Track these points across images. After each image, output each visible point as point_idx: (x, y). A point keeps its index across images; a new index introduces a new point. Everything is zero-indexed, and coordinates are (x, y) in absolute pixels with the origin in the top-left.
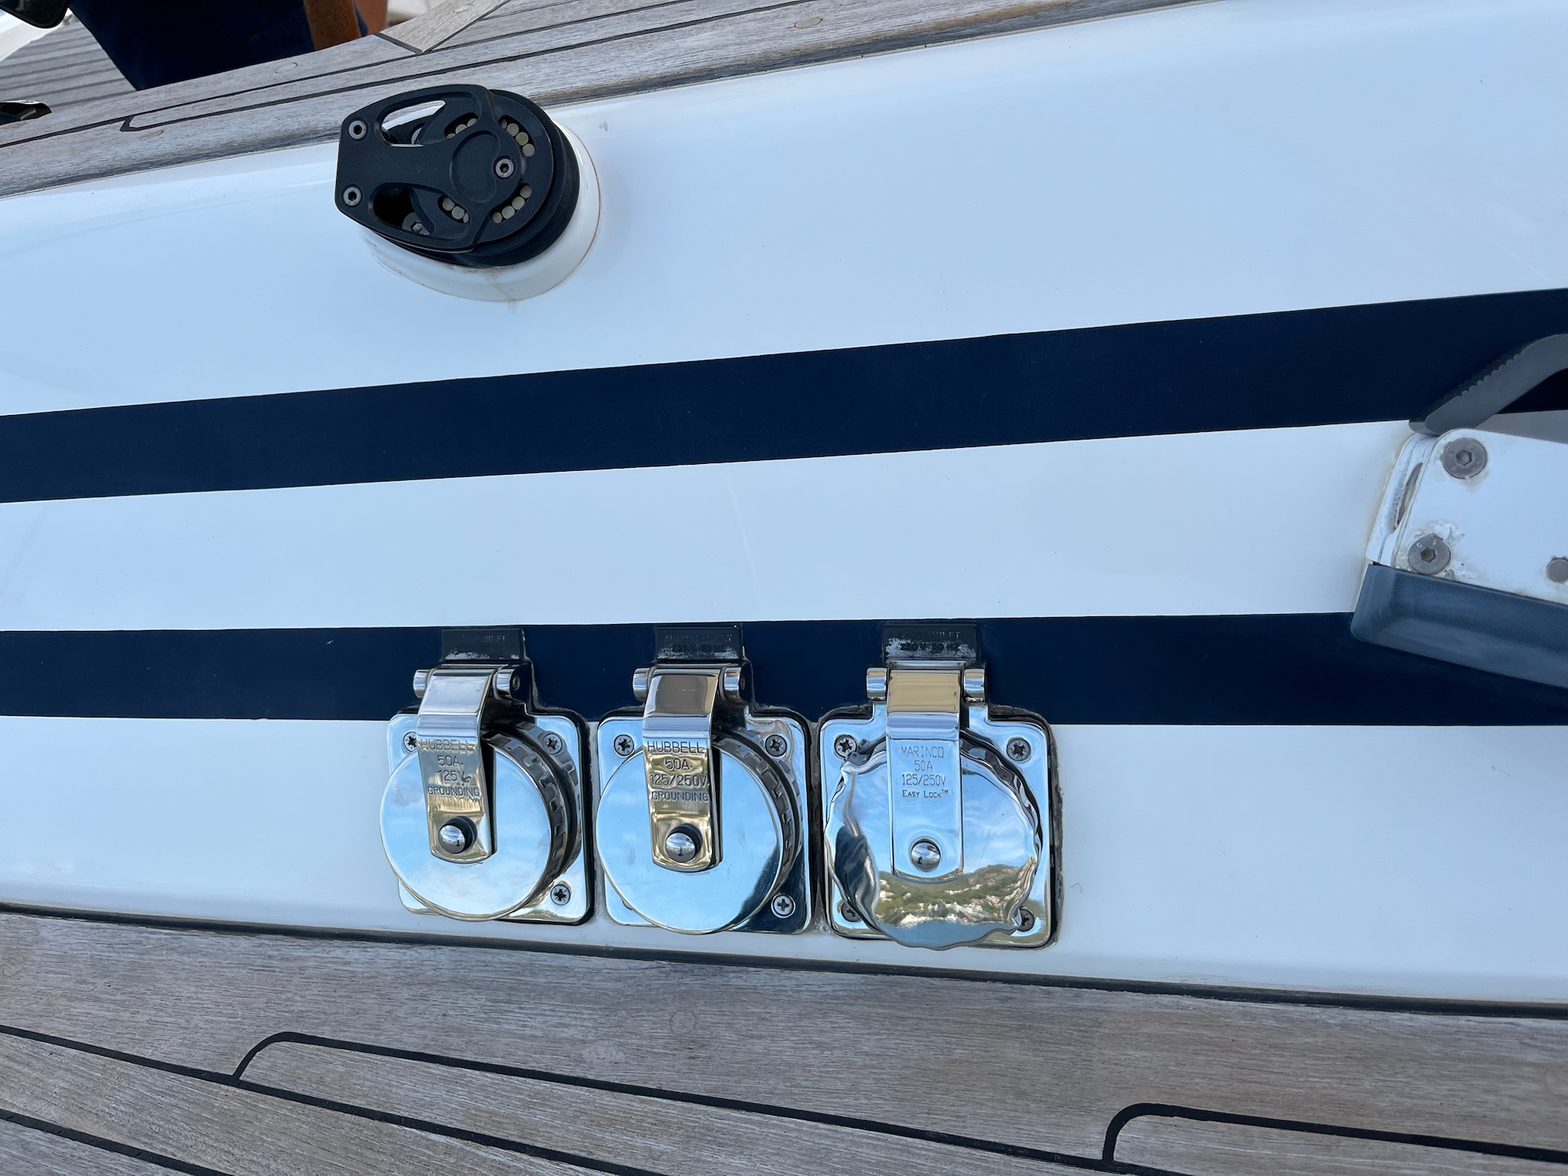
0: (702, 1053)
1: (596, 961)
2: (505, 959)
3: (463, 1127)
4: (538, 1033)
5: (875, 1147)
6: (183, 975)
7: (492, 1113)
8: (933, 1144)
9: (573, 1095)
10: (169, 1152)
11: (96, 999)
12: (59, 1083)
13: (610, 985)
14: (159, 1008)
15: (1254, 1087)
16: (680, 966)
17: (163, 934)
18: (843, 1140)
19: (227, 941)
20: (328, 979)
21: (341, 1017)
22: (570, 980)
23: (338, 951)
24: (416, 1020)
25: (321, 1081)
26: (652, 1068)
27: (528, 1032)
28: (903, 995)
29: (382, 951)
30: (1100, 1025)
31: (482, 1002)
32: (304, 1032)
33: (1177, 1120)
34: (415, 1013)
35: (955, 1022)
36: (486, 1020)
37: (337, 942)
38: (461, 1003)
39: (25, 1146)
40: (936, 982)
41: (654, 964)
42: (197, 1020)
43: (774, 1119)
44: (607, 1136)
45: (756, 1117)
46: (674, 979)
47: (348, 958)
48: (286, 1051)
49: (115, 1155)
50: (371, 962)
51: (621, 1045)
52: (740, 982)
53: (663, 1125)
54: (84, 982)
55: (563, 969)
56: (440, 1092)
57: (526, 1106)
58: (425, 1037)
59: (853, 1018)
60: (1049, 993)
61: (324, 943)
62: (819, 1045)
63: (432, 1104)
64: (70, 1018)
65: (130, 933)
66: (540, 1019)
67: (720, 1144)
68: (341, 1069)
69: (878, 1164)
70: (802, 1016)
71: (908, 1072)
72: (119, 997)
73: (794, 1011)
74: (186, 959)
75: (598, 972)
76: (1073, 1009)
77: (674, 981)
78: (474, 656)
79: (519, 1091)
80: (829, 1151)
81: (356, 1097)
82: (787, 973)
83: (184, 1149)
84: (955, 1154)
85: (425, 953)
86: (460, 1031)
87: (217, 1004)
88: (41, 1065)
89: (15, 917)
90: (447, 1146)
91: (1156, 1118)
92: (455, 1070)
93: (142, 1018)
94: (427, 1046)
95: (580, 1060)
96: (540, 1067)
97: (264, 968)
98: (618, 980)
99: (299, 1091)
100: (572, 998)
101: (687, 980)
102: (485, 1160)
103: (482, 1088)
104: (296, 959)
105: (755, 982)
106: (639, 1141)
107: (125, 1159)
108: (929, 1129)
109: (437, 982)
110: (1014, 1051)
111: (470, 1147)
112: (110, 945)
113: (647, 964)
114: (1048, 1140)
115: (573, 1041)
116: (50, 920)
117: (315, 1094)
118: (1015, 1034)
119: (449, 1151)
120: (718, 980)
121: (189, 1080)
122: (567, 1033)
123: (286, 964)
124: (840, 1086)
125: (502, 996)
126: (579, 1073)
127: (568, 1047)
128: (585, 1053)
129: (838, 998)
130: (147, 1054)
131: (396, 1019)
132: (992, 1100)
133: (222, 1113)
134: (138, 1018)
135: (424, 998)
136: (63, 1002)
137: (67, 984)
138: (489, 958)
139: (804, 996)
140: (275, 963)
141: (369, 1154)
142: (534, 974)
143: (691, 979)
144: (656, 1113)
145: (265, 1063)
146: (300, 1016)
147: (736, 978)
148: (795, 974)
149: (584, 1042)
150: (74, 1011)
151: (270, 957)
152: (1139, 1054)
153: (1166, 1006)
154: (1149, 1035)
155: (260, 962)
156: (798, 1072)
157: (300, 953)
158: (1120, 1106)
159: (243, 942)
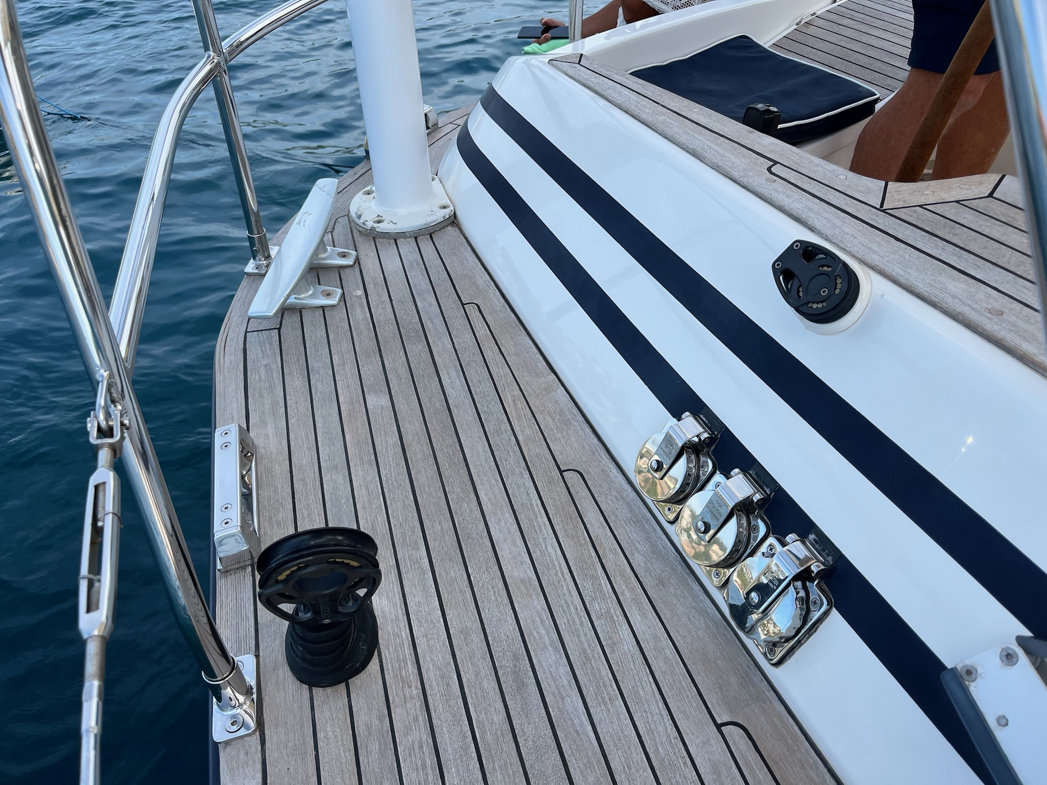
0: (661, 587)
1: (664, 537)
2: (645, 512)
3: (593, 538)
4: (632, 538)
5: (671, 653)
6: (576, 434)
7: (602, 543)
8: (685, 670)
9: (622, 560)
10: (534, 473)
11: (553, 420)
12: (528, 432)
13: (660, 546)
14: (564, 437)
15: (782, 764)
16: (682, 562)
17: (581, 419)
18: (666, 643)
19: (593, 436)
20: (603, 470)
21: (596, 483)
22: (653, 534)
23: (612, 466)
24: (610, 503)
25: (577, 493)
26: (646, 576)
27: (630, 535)
28: (725, 634)
29: (621, 477)
30: (764, 702)
31: (628, 516)
32: (586, 478)
33: (750, 742)
34: (612, 500)
35: (729, 656)
36: (624, 521)
37: (614, 464)
38: (623, 510)
39: (510, 439)
40: (738, 642)
41: (676, 554)
42: (568, 448)
43: (658, 620)
44: (619, 577)
45: (654, 614)
46: (677, 563)
47: (613, 471)
48: (578, 477)
49: (523, 461)
50: (616, 477)
51: (646, 562)
52: (691, 583)
53: (633, 590)
54: (555, 413)
55: (655, 530)
56: (597, 525)
57: (610, 550)
58: (608, 509)
59: (706, 624)
60: (762, 680)
61: (611, 461)
62: (689, 619)
63: (592, 525)
64: (544, 419)
65: (575, 410)
66: (636, 535)
67: (639, 610)
68: (584, 495)
69: (667, 657)
70: (694, 608)
71: (701, 650)
72: (558, 425)
73: (694, 604)
74: (580, 431)
75: (662, 540)
76: (763, 691)
77: (676, 564)
78: (707, 422)
79: (613, 545)
80: (660, 641)
81: (580, 505)
82: (704, 595)
83: (537, 476)
84: (687, 679)
85: (630, 489)
86: (616, 516)
87: (576, 450)
88: (528, 423)
89: (556, 379)
90: (586, 538)
91: (745, 735)
92: (605, 524)
93: (558, 435)
94: (606, 511)
95: (633, 555)
96: (623, 546)
97: (593, 452)
98: (664, 547)
99: (571, 490)
100: (649, 539)
101: (679, 567)
102: (589, 550)
103: (606, 535)
104: (602, 458)
105: (694, 587)
106: (624, 587)
107: (524, 464)
108: (688, 666)
109: (624, 499)
110: (733, 680)
111: (590, 544)
112: (569, 409)
113: (675, 552)
114: (712, 704)
115: (637, 549)
116: (562, 388)
117: (573, 494)
118: (739, 676)
119: (585, 539)
120: (686, 576)
121: (553, 461)
122: (638, 546)
123: (598, 456)
124: (681, 633)
125: (634, 519)
126: (629, 557)
127: (634, 548)
128: (636, 554)
129: (708, 615)
130: (551, 445)
131: (606, 497)
132: (712, 681)
133: (552, 477)
134: (557, 434)
135: (618, 499)
136: (547, 412)
137: (551, 409)
138: (641, 507)
139: (701, 605)
140: (596, 453)
141: (569, 520)
142: (647, 523)
143: (681, 569)
144: (635, 586)
145: (571, 475)
146: (588, 473)
147: (691, 580)
148: (706, 597)
149: (639, 552)
150: (547, 418)
151: (597, 451)
152: (763, 720)
153: (789, 722)
154: (774, 721)
155: (594, 449)
156: (677, 618)
157: (604, 457)
158: (740, 722)
159: (595, 440)
